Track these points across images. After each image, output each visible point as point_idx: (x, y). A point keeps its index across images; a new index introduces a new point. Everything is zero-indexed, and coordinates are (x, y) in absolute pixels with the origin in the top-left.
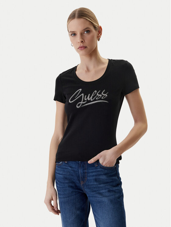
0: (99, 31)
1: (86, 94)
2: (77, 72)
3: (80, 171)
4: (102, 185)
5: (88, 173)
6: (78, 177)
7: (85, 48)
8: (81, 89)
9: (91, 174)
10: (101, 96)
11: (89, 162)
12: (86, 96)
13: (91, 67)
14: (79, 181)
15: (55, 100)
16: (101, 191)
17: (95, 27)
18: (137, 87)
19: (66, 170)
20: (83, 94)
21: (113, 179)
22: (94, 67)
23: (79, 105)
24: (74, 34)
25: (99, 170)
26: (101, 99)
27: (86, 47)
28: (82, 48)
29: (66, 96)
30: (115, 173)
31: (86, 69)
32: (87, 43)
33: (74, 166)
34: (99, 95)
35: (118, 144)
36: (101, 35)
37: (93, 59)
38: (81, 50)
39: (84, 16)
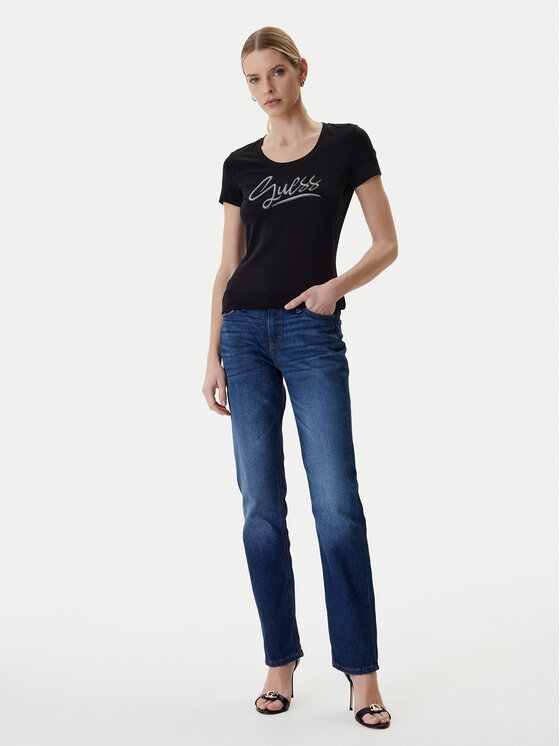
0: (301, 67)
1: (281, 185)
2: (263, 148)
3: (270, 322)
4: (310, 347)
5: (284, 325)
6: (266, 334)
7: (278, 103)
8: (271, 177)
9: (289, 327)
10: (307, 187)
11: (287, 307)
12: (280, 187)
13: (291, 138)
14: (267, 342)
15: (221, 202)
16: (307, 360)
17: (292, 62)
18: (377, 172)
19: (242, 324)
20: (274, 185)
21: (329, 338)
22: (297, 137)
23: (266, 205)
24: (254, 79)
25: (304, 318)
26: (307, 191)
28: (273, 103)
29: (244, 191)
30: (333, 327)
31: (280, 140)
32: (280, 93)
33: (257, 316)
34: (304, 185)
35: (338, 275)
36: (306, 75)
37: (295, 120)
38: (271, 106)
39: (270, 44)
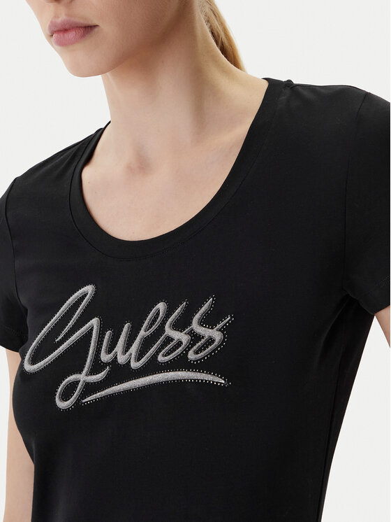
1: (111, 324)
7: (83, 36)
8: (89, 289)
12: (108, 333)
20: (95, 322)
23: (66, 394)
26: (181, 363)
27: (88, 29)
28: (71, 35)
34: (176, 335)
